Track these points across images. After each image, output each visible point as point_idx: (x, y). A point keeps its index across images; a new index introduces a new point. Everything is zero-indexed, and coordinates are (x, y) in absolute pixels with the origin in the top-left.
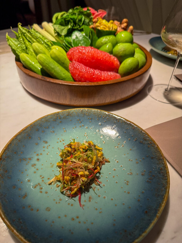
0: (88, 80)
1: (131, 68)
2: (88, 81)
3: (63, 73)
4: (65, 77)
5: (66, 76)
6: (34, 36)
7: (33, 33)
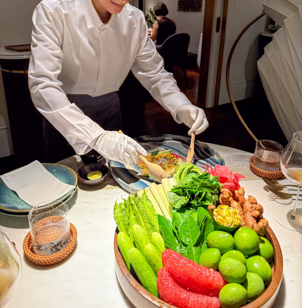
0: (171, 302)
1: (232, 302)
2: (171, 304)
3: (149, 280)
4: (149, 286)
5: (150, 284)
6: (141, 211)
7: (140, 207)
